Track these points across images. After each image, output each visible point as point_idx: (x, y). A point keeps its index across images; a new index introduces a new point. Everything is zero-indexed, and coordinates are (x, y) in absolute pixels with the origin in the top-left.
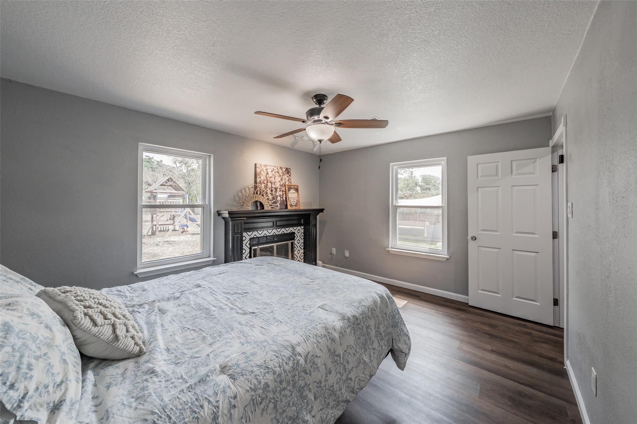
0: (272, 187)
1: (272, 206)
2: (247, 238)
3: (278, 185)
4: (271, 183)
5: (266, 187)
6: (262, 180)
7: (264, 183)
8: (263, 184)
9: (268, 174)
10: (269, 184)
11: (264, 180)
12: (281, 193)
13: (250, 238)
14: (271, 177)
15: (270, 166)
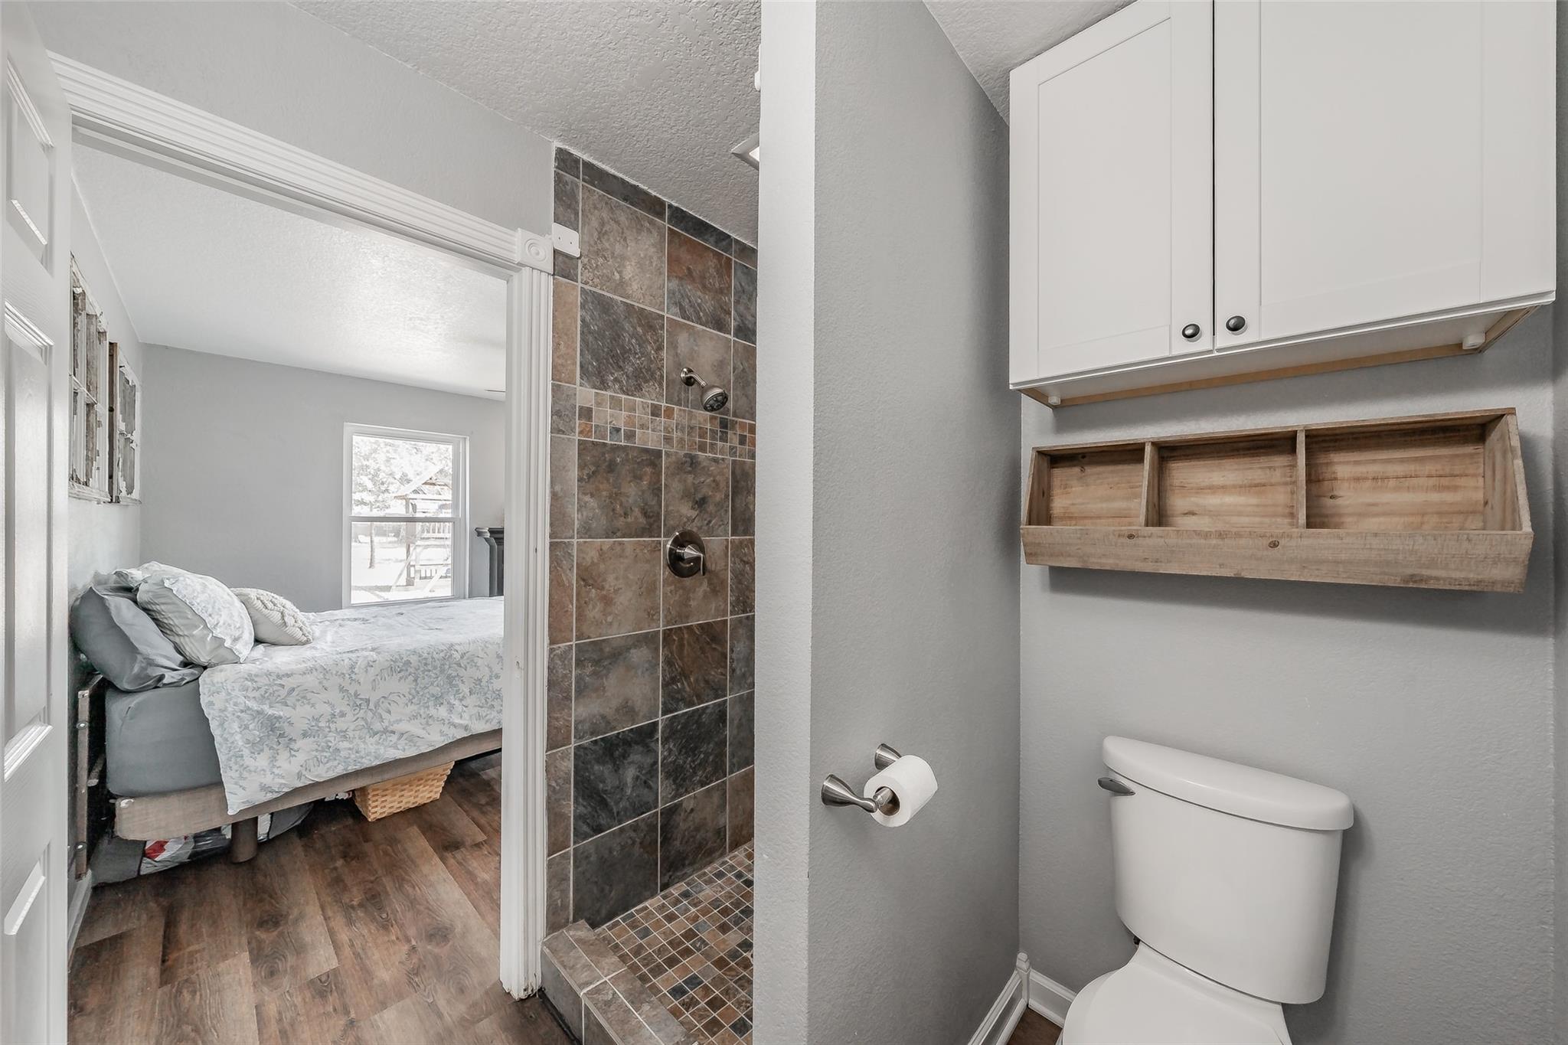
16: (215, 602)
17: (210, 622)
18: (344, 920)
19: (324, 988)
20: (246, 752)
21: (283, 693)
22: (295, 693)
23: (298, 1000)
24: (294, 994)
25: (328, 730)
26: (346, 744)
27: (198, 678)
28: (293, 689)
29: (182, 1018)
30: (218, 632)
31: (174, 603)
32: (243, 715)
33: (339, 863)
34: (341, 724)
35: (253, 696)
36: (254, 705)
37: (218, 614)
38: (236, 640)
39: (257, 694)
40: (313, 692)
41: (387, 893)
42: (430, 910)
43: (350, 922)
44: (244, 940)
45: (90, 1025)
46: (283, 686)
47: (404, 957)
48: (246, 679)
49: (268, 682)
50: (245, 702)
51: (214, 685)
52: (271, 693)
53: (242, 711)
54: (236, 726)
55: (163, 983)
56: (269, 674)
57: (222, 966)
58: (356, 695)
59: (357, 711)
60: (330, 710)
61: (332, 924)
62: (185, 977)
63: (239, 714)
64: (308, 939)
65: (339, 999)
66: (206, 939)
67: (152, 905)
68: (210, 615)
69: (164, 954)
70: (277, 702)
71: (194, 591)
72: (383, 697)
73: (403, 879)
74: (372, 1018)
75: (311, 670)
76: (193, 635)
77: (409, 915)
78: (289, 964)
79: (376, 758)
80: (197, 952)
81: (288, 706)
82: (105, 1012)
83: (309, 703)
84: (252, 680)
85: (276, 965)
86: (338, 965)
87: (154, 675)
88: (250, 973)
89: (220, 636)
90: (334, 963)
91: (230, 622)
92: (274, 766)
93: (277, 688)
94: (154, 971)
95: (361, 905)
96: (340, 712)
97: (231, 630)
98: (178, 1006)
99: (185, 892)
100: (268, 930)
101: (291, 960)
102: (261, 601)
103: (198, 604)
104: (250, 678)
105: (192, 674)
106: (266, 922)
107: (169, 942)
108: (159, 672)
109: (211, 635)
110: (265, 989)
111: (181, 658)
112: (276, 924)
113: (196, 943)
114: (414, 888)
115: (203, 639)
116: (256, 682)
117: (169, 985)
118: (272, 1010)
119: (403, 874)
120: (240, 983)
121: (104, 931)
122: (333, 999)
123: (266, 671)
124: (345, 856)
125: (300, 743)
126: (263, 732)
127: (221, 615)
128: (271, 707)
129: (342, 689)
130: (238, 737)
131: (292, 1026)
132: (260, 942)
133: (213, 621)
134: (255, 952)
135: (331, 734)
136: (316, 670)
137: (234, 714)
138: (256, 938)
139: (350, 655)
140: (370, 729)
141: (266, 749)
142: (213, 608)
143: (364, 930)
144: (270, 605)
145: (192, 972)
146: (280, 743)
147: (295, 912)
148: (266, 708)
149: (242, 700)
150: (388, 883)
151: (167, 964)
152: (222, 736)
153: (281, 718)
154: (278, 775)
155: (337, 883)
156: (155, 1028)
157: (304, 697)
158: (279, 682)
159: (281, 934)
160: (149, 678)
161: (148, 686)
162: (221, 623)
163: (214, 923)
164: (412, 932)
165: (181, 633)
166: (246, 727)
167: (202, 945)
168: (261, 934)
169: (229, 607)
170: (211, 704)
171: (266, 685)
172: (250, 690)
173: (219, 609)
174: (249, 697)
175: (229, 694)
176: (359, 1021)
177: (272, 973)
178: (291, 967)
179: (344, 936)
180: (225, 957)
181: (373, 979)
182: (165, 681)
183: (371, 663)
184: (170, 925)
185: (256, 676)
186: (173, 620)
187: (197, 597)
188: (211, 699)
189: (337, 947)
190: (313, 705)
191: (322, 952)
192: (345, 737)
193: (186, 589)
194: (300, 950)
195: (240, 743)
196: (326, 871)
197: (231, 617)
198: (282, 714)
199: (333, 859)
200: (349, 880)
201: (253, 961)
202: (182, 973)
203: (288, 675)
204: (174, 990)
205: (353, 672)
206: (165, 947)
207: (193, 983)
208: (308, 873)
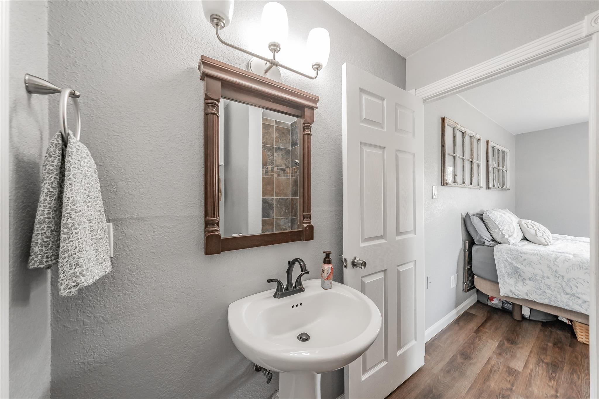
16: (504, 222)
17: (501, 228)
18: (536, 362)
19: (511, 373)
20: (506, 276)
21: (522, 259)
22: (526, 261)
23: (501, 368)
24: (502, 365)
25: (541, 282)
26: (549, 291)
27: (494, 246)
28: (526, 259)
29: (473, 343)
30: (504, 232)
31: (490, 220)
32: (505, 262)
33: (550, 344)
34: (548, 282)
35: (510, 257)
36: (510, 260)
37: (504, 226)
38: (510, 236)
39: (511, 256)
40: (534, 263)
41: (562, 370)
42: (579, 393)
43: (537, 364)
44: (500, 340)
45: (456, 328)
46: (522, 257)
47: (549, 394)
48: (509, 250)
49: (516, 254)
50: (507, 258)
51: (498, 249)
52: (516, 258)
53: (505, 261)
54: (503, 265)
55: (475, 332)
56: (517, 251)
57: (490, 341)
58: (556, 272)
59: (556, 279)
60: (542, 273)
61: (530, 359)
62: (480, 335)
63: (504, 261)
64: (518, 355)
65: (513, 380)
66: (491, 330)
67: (486, 313)
68: (501, 226)
69: (480, 327)
70: (519, 262)
71: (496, 217)
72: (573, 278)
73: (576, 372)
74: (519, 396)
75: (535, 254)
76: (495, 232)
77: (566, 385)
78: (506, 357)
79: (567, 305)
80: (487, 332)
81: (523, 265)
82: (461, 328)
83: (532, 267)
84: (511, 251)
85: (503, 353)
86: (521, 371)
87: (483, 241)
88: (495, 349)
89: (504, 233)
90: (521, 370)
91: (508, 229)
92: (516, 286)
93: (518, 256)
94: (475, 328)
95: (547, 364)
96: (547, 276)
97: (509, 232)
98: (474, 340)
99: (496, 317)
100: (508, 343)
101: (508, 356)
102: (526, 224)
103: (497, 221)
104: (510, 250)
105: (494, 244)
106: (510, 341)
107: (483, 325)
108: (484, 241)
109: (501, 233)
110: (495, 356)
111: (492, 238)
112: (512, 343)
113: (489, 330)
114: (579, 379)
115: (498, 233)
116: (512, 252)
117: (476, 334)
118: (493, 362)
119: (578, 370)
120: (490, 349)
121: (473, 312)
122: (511, 378)
123: (516, 249)
124: (555, 344)
125: (527, 282)
126: (513, 271)
127: (505, 226)
128: (516, 263)
129: (548, 266)
130: (503, 269)
131: (494, 371)
132: (503, 344)
133: (502, 228)
134: (500, 345)
135: (542, 284)
136: (537, 255)
137: (502, 261)
138: (503, 342)
139: (557, 253)
140: (564, 290)
141: (514, 278)
142: (503, 223)
143: (540, 372)
144: (530, 227)
145: (482, 335)
146: (519, 278)
147: (521, 345)
148: (514, 263)
149: (506, 257)
150: (566, 368)
151: (479, 329)
152: (498, 267)
153: (520, 268)
154: (517, 289)
155: (544, 350)
156: (466, 340)
157: (530, 264)
158: (520, 255)
159: (511, 347)
160: (481, 241)
161: (481, 244)
162: (505, 229)
163: (496, 329)
164: (561, 391)
165: (492, 230)
166: (506, 267)
167: (489, 332)
168: (506, 343)
169: (509, 225)
170: (496, 255)
171: (515, 254)
172: (509, 254)
173: (505, 224)
174: (508, 257)
175: (502, 253)
176: (514, 392)
177: (500, 354)
178: (507, 358)
179: (531, 366)
180: (492, 339)
181: (530, 387)
182: (485, 244)
183: (567, 260)
184: (486, 321)
185: (513, 250)
186: (490, 225)
187: (497, 219)
188: (496, 253)
189: (526, 366)
190: (534, 269)
191: (519, 363)
192: (549, 288)
193: (494, 216)
194: (513, 356)
195: (504, 272)
196: (543, 343)
197: (509, 228)
198: (520, 267)
199: (549, 341)
200: (549, 352)
201: (498, 347)
202: (480, 334)
203: (525, 253)
204: (476, 336)
205: (556, 261)
206: (481, 325)
207: (481, 338)
208: (535, 338)
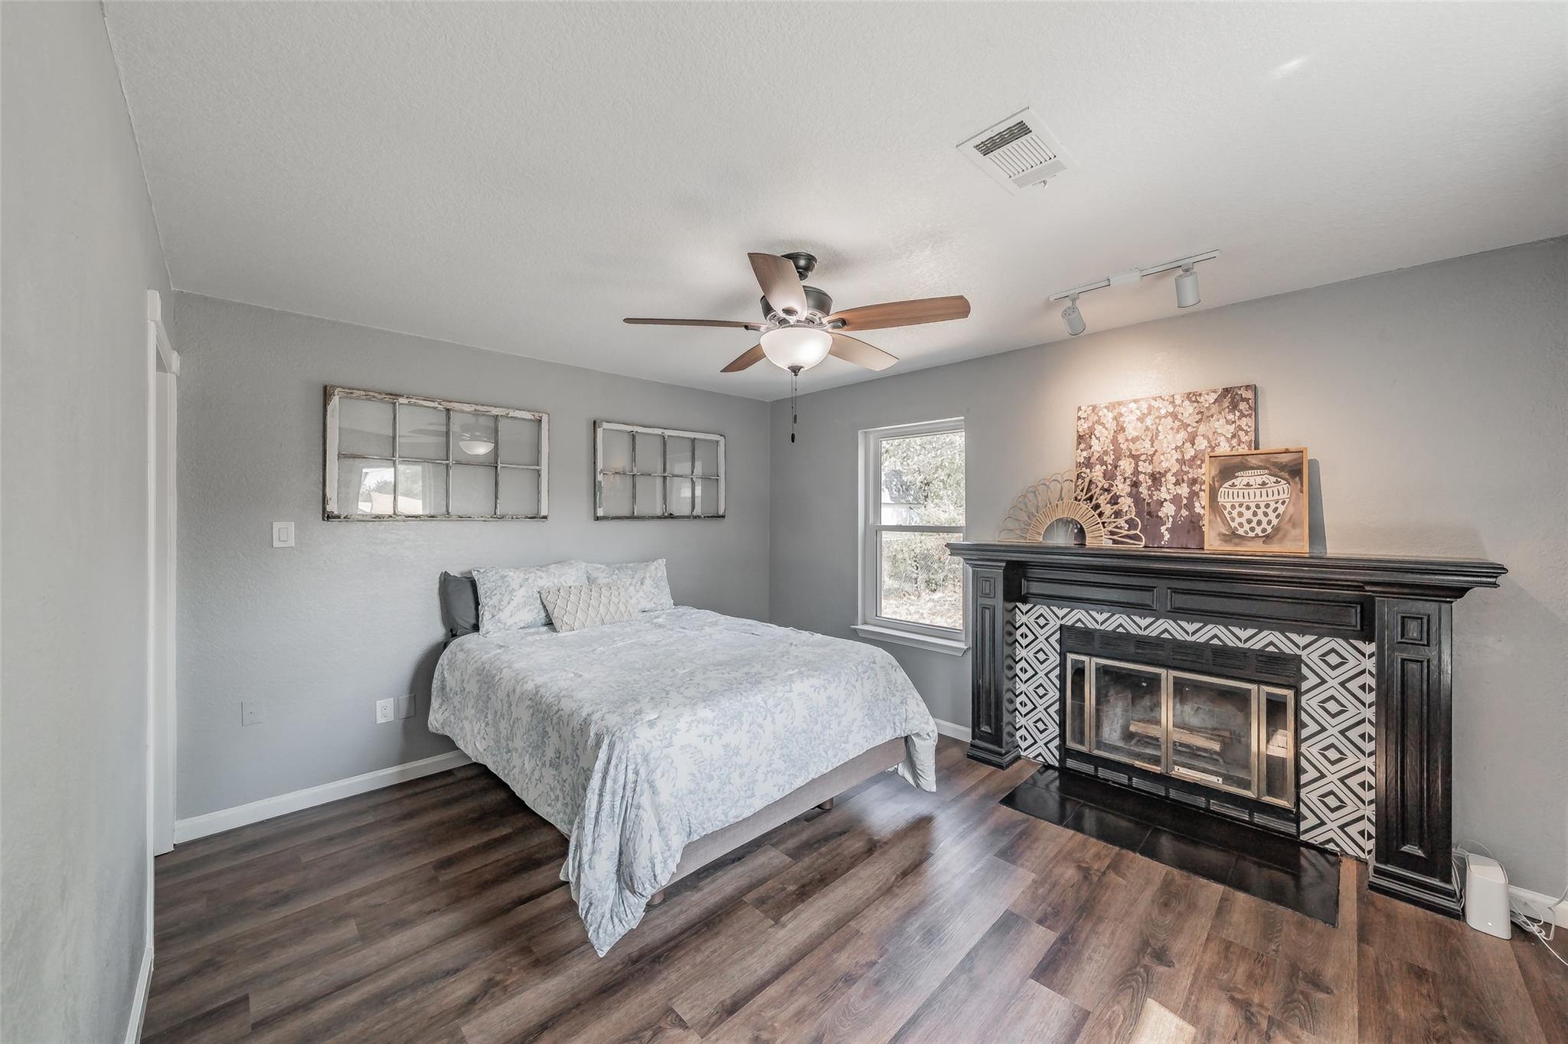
0: (1136, 473)
1: (1115, 537)
2: (1052, 623)
3: (1169, 462)
4: (1136, 458)
5: (1109, 476)
6: (1096, 456)
7: (1103, 463)
8: (1098, 466)
9: (1123, 429)
10: (1126, 465)
11: (1106, 453)
12: (1184, 490)
13: (1061, 625)
14: (1135, 440)
15: (1135, 401)
